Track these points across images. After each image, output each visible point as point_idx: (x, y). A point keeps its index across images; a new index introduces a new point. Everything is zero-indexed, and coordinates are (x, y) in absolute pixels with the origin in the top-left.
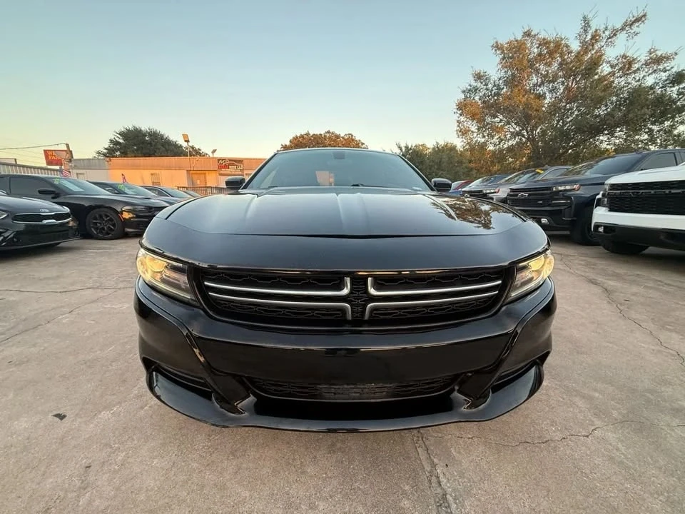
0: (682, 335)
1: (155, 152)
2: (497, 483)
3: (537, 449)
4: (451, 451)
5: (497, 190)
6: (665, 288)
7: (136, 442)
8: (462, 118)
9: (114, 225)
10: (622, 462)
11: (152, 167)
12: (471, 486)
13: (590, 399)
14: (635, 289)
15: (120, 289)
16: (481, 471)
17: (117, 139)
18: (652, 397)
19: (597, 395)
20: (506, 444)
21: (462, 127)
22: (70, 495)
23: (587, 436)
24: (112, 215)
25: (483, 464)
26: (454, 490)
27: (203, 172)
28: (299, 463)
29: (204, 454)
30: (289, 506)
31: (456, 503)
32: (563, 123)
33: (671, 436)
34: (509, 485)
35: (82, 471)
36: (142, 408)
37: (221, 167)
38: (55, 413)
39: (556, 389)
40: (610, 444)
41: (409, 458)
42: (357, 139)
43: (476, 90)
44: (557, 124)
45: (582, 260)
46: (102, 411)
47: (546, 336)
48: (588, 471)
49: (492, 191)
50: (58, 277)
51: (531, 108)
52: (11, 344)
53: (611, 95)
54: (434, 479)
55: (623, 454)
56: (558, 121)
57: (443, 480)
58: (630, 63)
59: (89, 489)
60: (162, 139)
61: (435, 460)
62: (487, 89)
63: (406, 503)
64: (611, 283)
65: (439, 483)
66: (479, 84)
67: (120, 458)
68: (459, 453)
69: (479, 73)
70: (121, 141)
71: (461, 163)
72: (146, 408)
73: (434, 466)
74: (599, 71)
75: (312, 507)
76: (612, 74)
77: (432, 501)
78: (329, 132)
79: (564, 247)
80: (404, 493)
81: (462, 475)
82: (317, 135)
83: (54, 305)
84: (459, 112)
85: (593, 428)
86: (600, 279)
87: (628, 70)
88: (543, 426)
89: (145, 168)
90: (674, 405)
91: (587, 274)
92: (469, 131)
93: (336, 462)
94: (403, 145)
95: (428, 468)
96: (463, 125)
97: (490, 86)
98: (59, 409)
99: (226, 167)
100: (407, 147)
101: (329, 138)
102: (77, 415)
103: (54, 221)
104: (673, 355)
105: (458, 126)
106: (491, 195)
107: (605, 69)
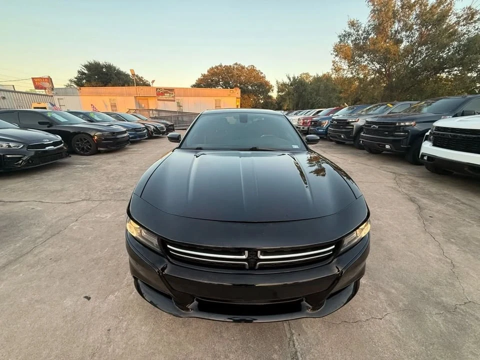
0: (459, 247)
1: (111, 80)
2: (325, 346)
3: (351, 326)
4: (302, 326)
5: (357, 120)
6: (461, 207)
7: (131, 316)
8: (337, 59)
9: (90, 146)
10: (396, 336)
11: (110, 94)
12: (311, 347)
13: (388, 293)
14: (440, 207)
15: (103, 201)
16: (317, 338)
17: (83, 70)
18: (426, 293)
19: (393, 291)
20: (334, 322)
21: (336, 66)
22: (103, 346)
23: (381, 319)
24: (89, 139)
25: (319, 335)
26: (301, 349)
27: (146, 98)
28: (219, 331)
29: (168, 324)
30: (215, 356)
31: (301, 357)
32: (413, 62)
33: (430, 321)
34: (331, 348)
35: (106, 331)
36: (131, 293)
37: (158, 94)
38: (85, 295)
39: (370, 286)
40: (393, 325)
41: (279, 329)
42: (257, 69)
43: (350, 35)
44: (409, 63)
45: (409, 179)
46: (110, 294)
47: (362, 266)
48: (376, 341)
49: (354, 120)
50: (62, 190)
51: (390, 53)
52: (47, 245)
53: (454, 40)
54: (291, 343)
55: (399, 331)
56: (410, 61)
57: (297, 344)
58: (473, 15)
59: (112, 343)
60: (114, 70)
61: (293, 331)
62: (358, 35)
63: (275, 356)
64: (425, 201)
65: (294, 345)
66: (352, 31)
67: (124, 325)
68: (307, 327)
69: (353, 22)
70: (86, 72)
71: (334, 90)
72: (133, 293)
73: (292, 334)
74: (447, 21)
75: (227, 357)
76: (458, 23)
77: (289, 355)
78: (236, 64)
79: (399, 167)
80: (275, 351)
81: (307, 341)
82: (227, 66)
83: (66, 214)
84: (335, 54)
85: (386, 313)
86: (418, 197)
87: (470, 20)
88: (357, 311)
89: (105, 95)
90: (437, 299)
91: (410, 193)
92: (341, 69)
93: (239, 330)
94: (291, 77)
95: (289, 336)
96: (337, 65)
97: (360, 32)
98: (86, 293)
99: (163, 94)
100: (294, 78)
101: (237, 68)
102: (96, 297)
103: (53, 147)
104: (448, 262)
105: (333, 65)
106: (352, 123)
107: (452, 20)
